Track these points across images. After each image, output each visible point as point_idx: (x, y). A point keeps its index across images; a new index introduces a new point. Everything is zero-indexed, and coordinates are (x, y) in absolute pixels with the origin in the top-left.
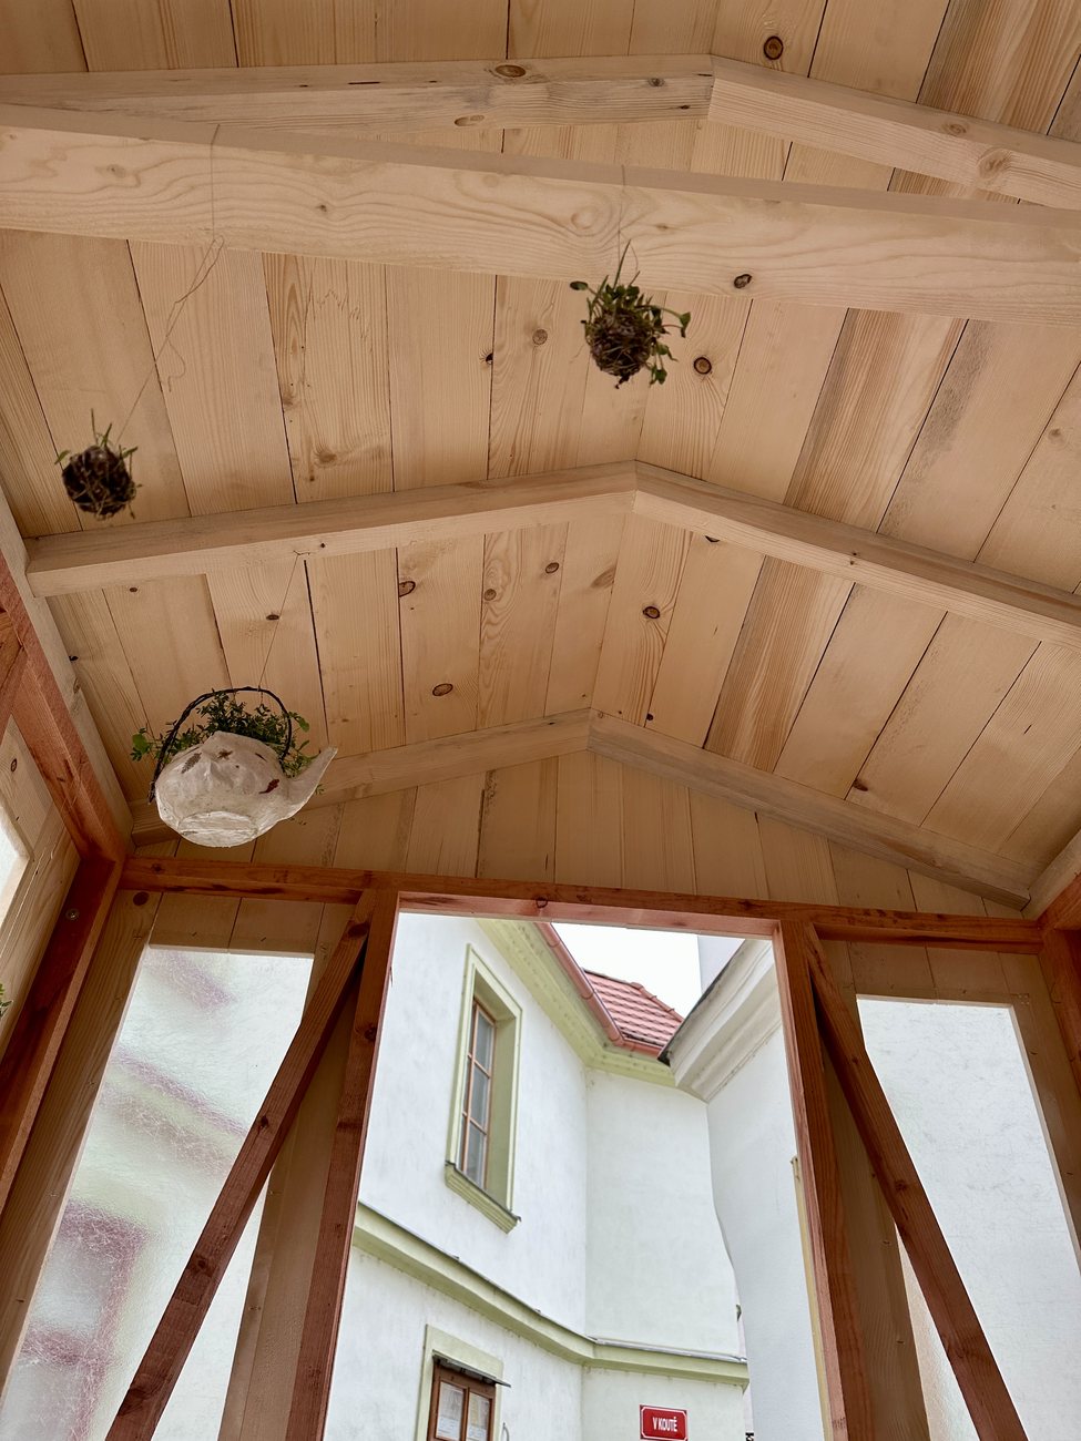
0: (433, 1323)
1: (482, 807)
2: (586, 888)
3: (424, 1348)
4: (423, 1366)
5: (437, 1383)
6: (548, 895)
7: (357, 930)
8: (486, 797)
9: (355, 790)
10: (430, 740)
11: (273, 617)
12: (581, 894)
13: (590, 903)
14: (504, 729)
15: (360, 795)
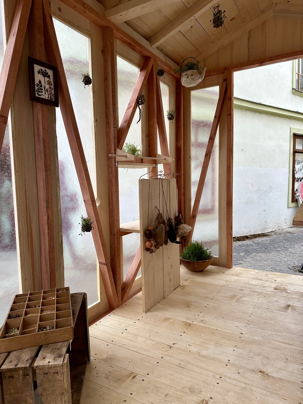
0: (292, 127)
1: (248, 42)
2: (271, 57)
3: (290, 132)
4: (290, 136)
5: (295, 139)
6: (263, 61)
7: (225, 80)
8: (249, 39)
9: (220, 48)
10: (234, 29)
11: (192, 27)
12: (270, 59)
13: (272, 60)
14: (251, 19)
15: (221, 48)
